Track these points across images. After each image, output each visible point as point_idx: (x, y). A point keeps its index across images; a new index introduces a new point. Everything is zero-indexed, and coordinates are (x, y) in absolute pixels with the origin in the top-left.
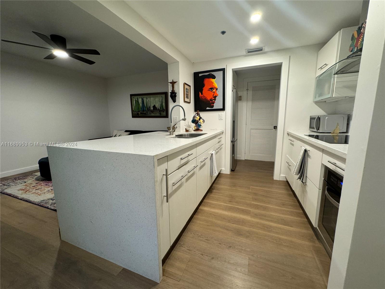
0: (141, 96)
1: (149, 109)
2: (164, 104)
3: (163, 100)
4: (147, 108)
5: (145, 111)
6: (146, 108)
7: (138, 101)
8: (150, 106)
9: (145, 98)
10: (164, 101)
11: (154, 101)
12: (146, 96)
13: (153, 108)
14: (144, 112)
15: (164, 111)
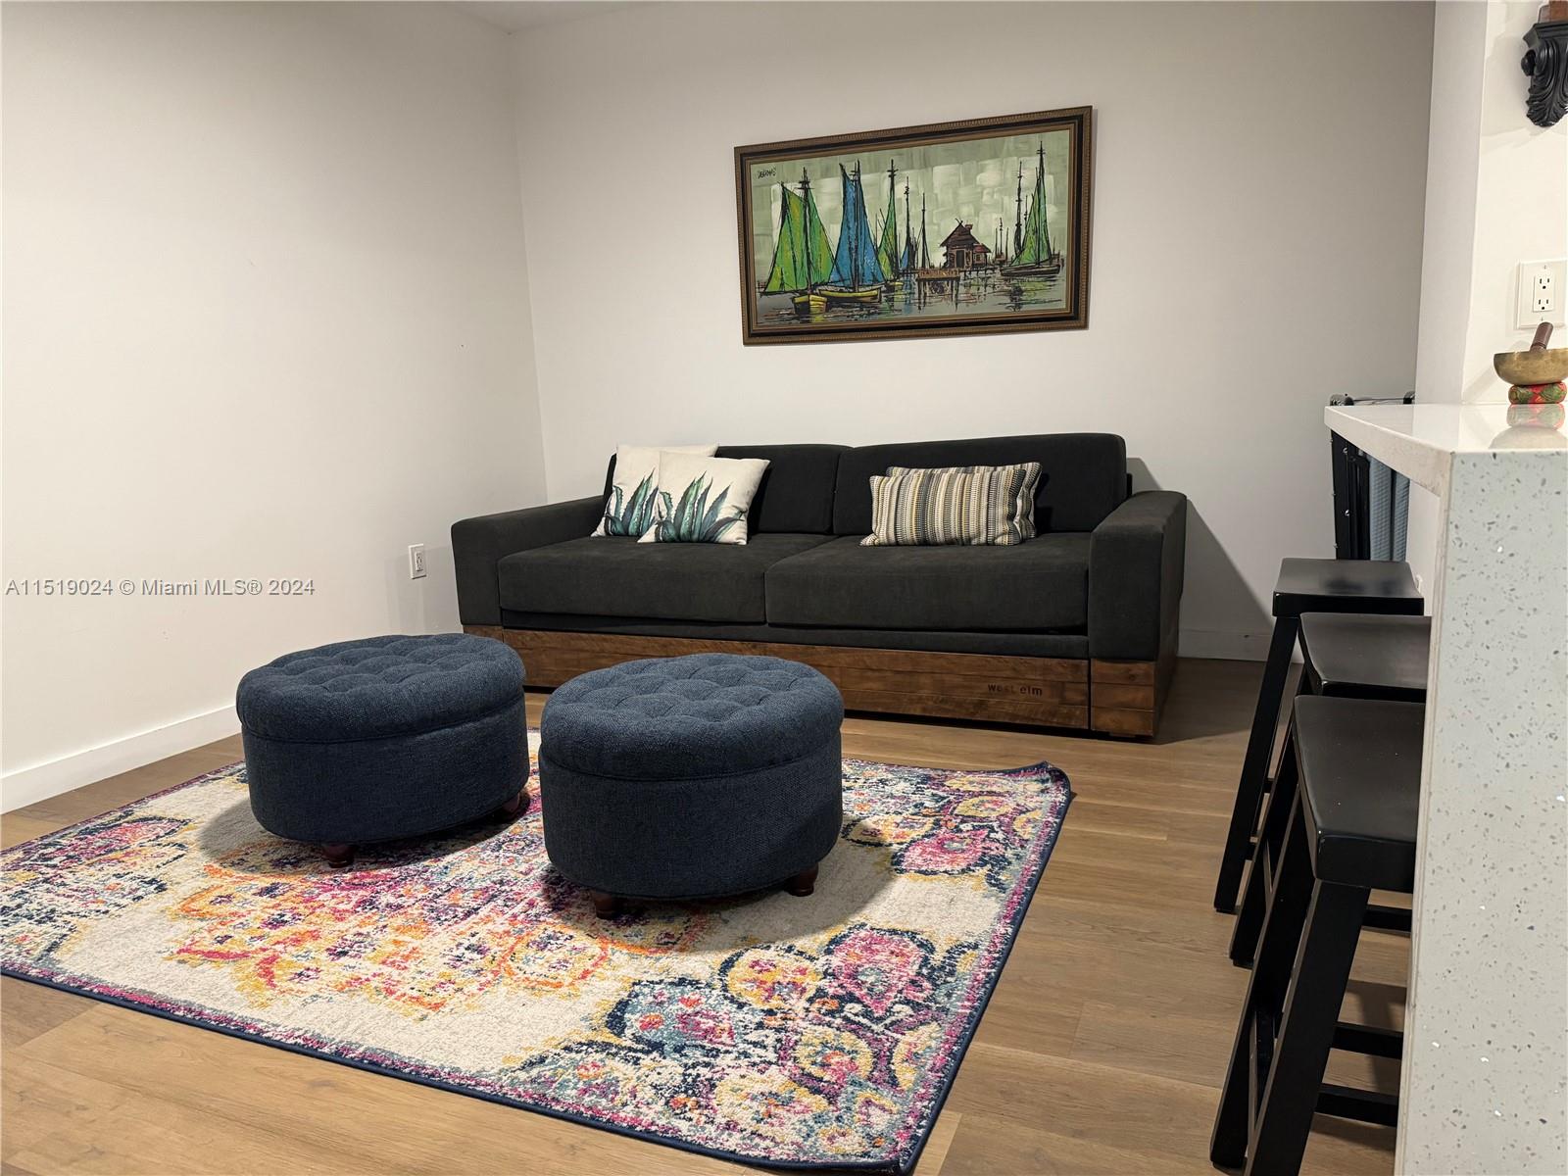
0: (842, 159)
1: (906, 263)
2: (1056, 214)
3: (1048, 179)
4: (893, 258)
5: (875, 281)
6: (884, 258)
7: (807, 201)
8: (916, 234)
9: (877, 169)
10: (1058, 185)
11: (963, 192)
12: (886, 156)
13: (944, 250)
14: (863, 292)
15: (1051, 275)
